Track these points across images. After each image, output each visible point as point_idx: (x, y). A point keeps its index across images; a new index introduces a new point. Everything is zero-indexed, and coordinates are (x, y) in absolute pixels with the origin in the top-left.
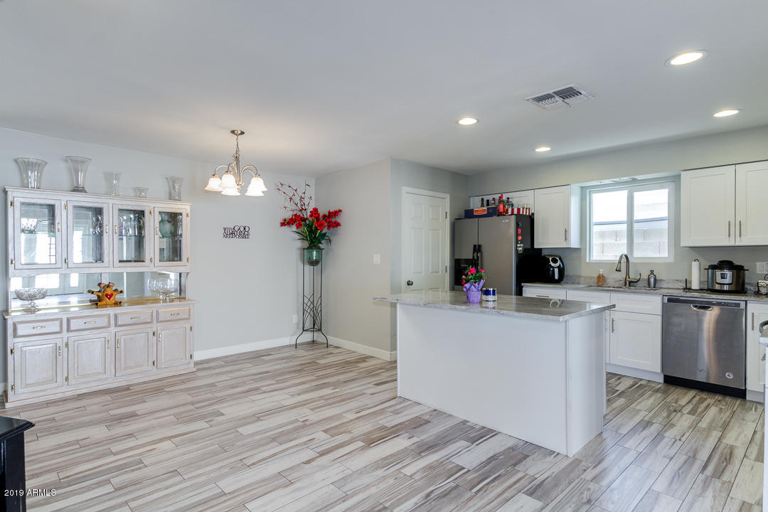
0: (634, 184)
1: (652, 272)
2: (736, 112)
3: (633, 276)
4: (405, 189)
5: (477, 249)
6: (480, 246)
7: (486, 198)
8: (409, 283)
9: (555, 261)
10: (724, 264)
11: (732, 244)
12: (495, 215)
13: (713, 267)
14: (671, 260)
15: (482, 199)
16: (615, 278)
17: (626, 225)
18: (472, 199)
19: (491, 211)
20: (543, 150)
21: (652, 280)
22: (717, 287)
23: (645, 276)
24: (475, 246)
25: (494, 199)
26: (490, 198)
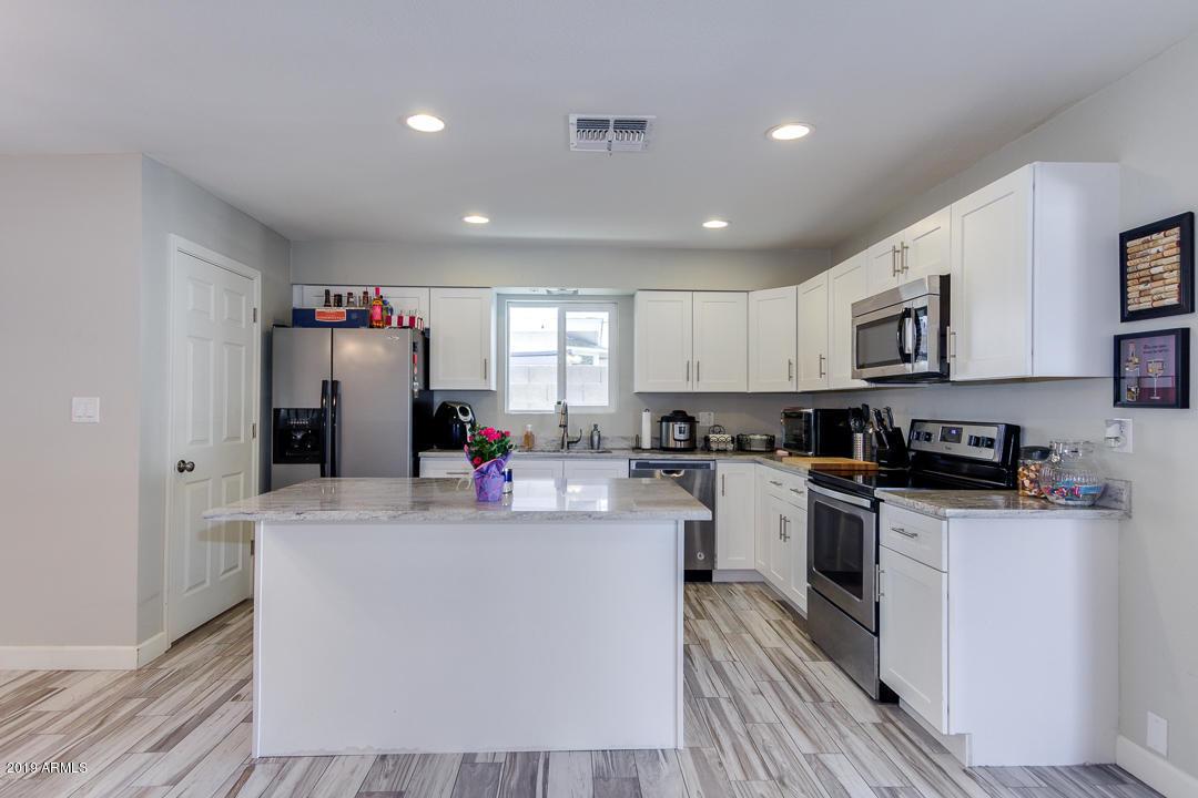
0: (571, 301)
1: (596, 426)
2: (724, 224)
3: (573, 434)
4: (176, 241)
5: (331, 389)
6: (335, 384)
7: (334, 291)
8: (183, 467)
9: (465, 412)
10: (679, 416)
11: (689, 390)
12: (364, 325)
13: (667, 419)
14: (613, 411)
15: (327, 292)
16: (548, 435)
17: (556, 357)
18: (296, 289)
19: (354, 316)
20: (476, 219)
21: (596, 438)
22: (672, 444)
23: (586, 434)
24: (325, 383)
25: (350, 294)
26: (344, 291)
